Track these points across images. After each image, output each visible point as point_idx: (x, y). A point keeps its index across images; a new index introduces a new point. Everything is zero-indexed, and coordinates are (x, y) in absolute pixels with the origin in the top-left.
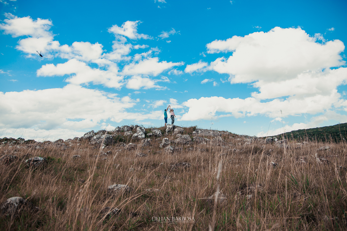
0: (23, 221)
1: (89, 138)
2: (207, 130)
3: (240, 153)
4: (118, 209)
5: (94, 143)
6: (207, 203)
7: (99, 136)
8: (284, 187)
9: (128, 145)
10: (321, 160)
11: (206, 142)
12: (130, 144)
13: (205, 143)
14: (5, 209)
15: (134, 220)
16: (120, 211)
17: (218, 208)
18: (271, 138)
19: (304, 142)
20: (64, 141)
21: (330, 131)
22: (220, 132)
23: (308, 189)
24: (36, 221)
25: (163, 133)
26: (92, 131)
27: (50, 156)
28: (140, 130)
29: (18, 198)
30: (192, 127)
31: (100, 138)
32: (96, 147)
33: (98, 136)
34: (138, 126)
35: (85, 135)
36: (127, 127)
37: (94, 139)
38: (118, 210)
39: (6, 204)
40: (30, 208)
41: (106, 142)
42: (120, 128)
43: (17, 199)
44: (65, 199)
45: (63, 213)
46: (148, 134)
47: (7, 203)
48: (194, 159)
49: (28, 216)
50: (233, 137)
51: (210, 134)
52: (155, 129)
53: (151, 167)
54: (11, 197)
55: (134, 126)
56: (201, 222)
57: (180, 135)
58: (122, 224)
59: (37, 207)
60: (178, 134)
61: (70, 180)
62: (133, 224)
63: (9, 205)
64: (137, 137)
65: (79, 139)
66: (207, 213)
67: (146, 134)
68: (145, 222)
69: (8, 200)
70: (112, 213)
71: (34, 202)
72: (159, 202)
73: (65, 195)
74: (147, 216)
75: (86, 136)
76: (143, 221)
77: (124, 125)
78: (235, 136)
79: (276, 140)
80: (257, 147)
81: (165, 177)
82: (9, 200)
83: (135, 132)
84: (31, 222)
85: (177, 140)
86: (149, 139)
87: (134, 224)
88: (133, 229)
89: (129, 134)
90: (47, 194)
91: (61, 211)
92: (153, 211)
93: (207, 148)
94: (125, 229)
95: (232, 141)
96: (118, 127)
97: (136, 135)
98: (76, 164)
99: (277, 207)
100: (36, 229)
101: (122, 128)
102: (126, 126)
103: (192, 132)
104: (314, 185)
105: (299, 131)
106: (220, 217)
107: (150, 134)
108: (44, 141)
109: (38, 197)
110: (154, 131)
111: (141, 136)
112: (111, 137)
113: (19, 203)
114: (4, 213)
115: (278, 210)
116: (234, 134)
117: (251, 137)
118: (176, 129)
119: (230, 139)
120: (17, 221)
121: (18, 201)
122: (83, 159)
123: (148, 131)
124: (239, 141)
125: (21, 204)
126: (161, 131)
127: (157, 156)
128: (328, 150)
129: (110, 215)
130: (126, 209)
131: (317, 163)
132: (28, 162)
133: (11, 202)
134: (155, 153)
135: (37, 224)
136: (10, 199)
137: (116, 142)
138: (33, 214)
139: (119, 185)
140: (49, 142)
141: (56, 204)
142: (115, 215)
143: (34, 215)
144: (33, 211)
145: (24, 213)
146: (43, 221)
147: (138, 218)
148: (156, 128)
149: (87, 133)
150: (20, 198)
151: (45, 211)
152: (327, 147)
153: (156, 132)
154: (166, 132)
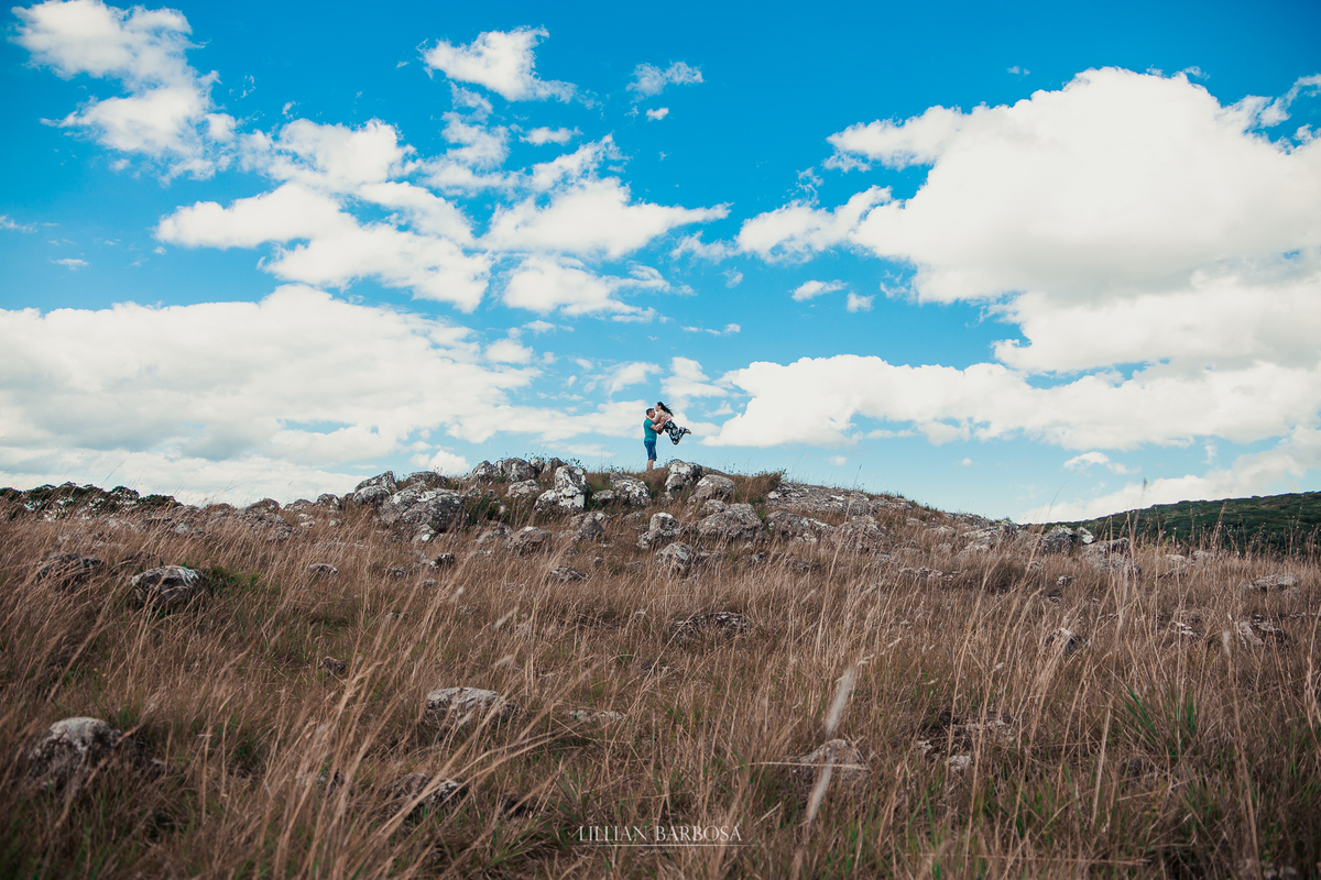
0: (101, 809)
1: (376, 501)
2: (822, 487)
3: (945, 586)
4: (455, 784)
5: (391, 519)
6: (791, 782)
7: (412, 494)
8: (1098, 734)
9: (520, 533)
10: (1255, 628)
11: (819, 534)
12: (528, 529)
13: (814, 540)
14: (40, 759)
15: (516, 829)
16: (464, 792)
17: (833, 805)
18: (1069, 531)
19: (1200, 553)
20: (282, 506)
21: (1308, 511)
22: (871, 497)
23: (1190, 749)
24: (150, 812)
25: (653, 495)
26: (385, 475)
27: (223, 564)
28: (568, 478)
29: (89, 722)
30: (767, 476)
31: (414, 501)
32: (400, 534)
33: (407, 493)
34: (560, 464)
35: (360, 487)
36: (520, 464)
37: (393, 506)
38: (455, 788)
39: (45, 741)
40: (130, 762)
41: (437, 519)
42: (492, 466)
43: (88, 725)
44: (263, 733)
45: (252, 789)
46: (595, 497)
47: (49, 739)
48: (763, 602)
49: (124, 793)
50: (923, 519)
51: (834, 504)
52: (623, 475)
53: (598, 623)
54: (67, 715)
55: (547, 460)
56: (762, 856)
57: (718, 503)
58: (467, 841)
59: (156, 761)
60: (712, 501)
61: (291, 658)
62: (508, 844)
63: (57, 747)
64: (555, 503)
65: (336, 501)
66: (788, 820)
67: (587, 493)
68: (554, 838)
69: (54, 725)
70: (434, 797)
71: (148, 740)
72: (615, 763)
73: (266, 720)
74: (563, 816)
75: (362, 491)
76: (547, 835)
77: (506, 458)
78: (931, 516)
79: (1088, 538)
80: (1010, 565)
81: (646, 666)
82: (57, 728)
83: (549, 484)
84: (133, 816)
85: (707, 525)
86: (600, 515)
87: (512, 843)
88: (505, 865)
89: (525, 490)
90: (197, 713)
91: (244, 780)
92: (586, 799)
93: (818, 560)
94: (475, 860)
95: (916, 534)
96: (487, 463)
97: (550, 495)
98: (318, 599)
99: (1060, 814)
100: (146, 844)
101: (499, 466)
102: (514, 461)
103: (766, 492)
104: (1217, 733)
105: (1183, 506)
106: (837, 840)
107: (603, 496)
108: (207, 503)
109: (164, 723)
110: (620, 484)
111: (570, 501)
112: (456, 502)
113: (93, 742)
114: (38, 774)
115: (1062, 827)
116: (927, 509)
117: (992, 524)
118: (704, 479)
119: (911, 527)
120: (81, 806)
121: (88, 735)
122: (346, 581)
123: (599, 483)
124: (943, 539)
125: (98, 746)
126: (647, 484)
127: (623, 582)
128: (1286, 592)
129: (427, 806)
130: (488, 786)
131: (1241, 641)
132: (139, 584)
133: (66, 736)
134: (617, 571)
135: (155, 825)
136: (62, 723)
137: (472, 521)
138: (143, 785)
139: (469, 689)
140: (225, 509)
141: (227, 752)
142: (442, 808)
143: (143, 790)
144: (143, 772)
145: (109, 780)
146: (176, 813)
147: (531, 823)
148: (628, 474)
149: (369, 481)
150: (96, 721)
151: (186, 776)
152: (1288, 580)
153: (628, 489)
154: (665, 489)
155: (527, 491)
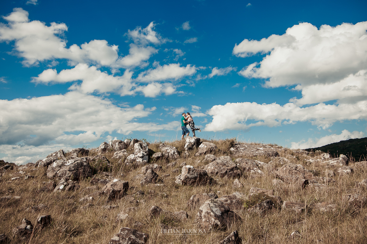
25: (179, 153)
26: (59, 151)
28: (140, 148)
30: (228, 141)
31: (63, 165)
36: (120, 142)
42: (108, 144)
46: (153, 156)
51: (260, 151)
52: (165, 145)
55: (131, 140)
57: (211, 156)
64: (134, 160)
77: (114, 140)
83: (132, 152)
97: (132, 156)
101: (111, 144)
102: (117, 141)
103: (229, 148)
107: (157, 155)
110: (164, 149)
118: (202, 144)
123: (155, 149)
126: (176, 148)
148: (168, 144)
149: (52, 154)
153: (168, 151)
154: (184, 150)
155: (122, 155)
